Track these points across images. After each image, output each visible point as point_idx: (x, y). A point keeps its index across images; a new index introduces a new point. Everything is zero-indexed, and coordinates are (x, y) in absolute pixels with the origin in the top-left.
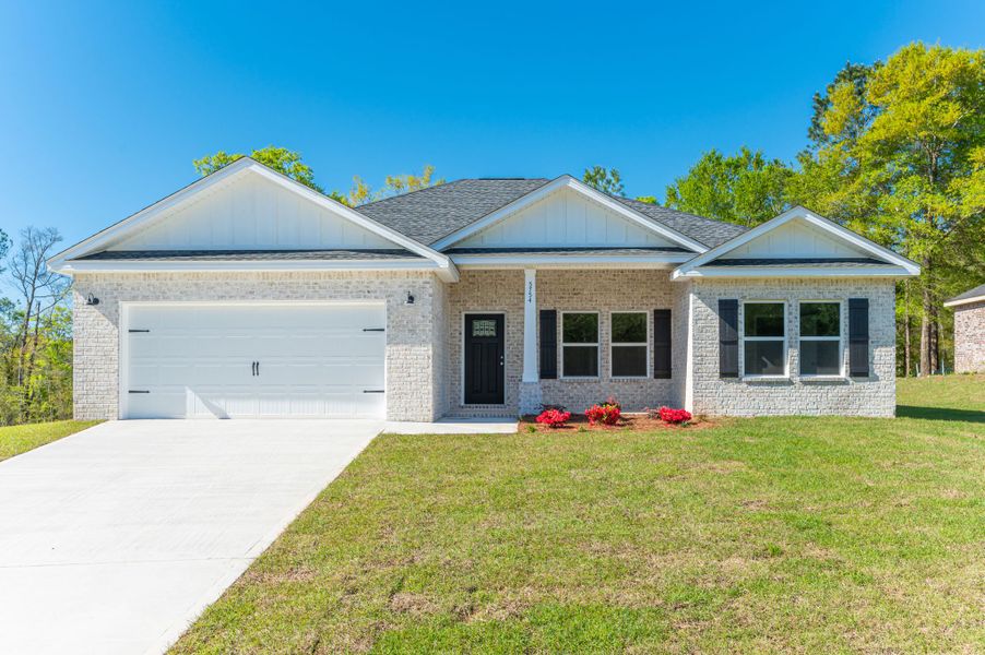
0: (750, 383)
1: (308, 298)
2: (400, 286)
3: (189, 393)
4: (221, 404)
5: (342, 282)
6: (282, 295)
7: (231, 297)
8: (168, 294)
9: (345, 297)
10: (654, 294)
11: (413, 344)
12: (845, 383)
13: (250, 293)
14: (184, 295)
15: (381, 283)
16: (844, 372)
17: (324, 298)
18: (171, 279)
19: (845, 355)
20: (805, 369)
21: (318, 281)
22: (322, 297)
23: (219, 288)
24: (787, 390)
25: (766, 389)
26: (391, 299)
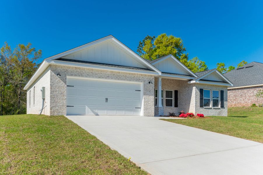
0: (205, 108)
1: (124, 80)
2: (147, 79)
3: (86, 107)
4: (96, 111)
5: (133, 76)
6: (117, 78)
7: (102, 77)
8: (83, 75)
9: (133, 81)
10: (175, 86)
11: (150, 95)
12: (220, 109)
13: (108, 77)
14: (88, 75)
15: (143, 77)
16: (219, 107)
17: (128, 80)
18: (84, 70)
19: (220, 103)
20: (214, 106)
21: (126, 75)
22: (127, 80)
23: (99, 74)
24: (210, 110)
25: (208, 110)
26: (145, 82)
